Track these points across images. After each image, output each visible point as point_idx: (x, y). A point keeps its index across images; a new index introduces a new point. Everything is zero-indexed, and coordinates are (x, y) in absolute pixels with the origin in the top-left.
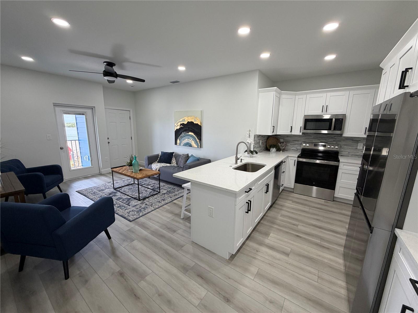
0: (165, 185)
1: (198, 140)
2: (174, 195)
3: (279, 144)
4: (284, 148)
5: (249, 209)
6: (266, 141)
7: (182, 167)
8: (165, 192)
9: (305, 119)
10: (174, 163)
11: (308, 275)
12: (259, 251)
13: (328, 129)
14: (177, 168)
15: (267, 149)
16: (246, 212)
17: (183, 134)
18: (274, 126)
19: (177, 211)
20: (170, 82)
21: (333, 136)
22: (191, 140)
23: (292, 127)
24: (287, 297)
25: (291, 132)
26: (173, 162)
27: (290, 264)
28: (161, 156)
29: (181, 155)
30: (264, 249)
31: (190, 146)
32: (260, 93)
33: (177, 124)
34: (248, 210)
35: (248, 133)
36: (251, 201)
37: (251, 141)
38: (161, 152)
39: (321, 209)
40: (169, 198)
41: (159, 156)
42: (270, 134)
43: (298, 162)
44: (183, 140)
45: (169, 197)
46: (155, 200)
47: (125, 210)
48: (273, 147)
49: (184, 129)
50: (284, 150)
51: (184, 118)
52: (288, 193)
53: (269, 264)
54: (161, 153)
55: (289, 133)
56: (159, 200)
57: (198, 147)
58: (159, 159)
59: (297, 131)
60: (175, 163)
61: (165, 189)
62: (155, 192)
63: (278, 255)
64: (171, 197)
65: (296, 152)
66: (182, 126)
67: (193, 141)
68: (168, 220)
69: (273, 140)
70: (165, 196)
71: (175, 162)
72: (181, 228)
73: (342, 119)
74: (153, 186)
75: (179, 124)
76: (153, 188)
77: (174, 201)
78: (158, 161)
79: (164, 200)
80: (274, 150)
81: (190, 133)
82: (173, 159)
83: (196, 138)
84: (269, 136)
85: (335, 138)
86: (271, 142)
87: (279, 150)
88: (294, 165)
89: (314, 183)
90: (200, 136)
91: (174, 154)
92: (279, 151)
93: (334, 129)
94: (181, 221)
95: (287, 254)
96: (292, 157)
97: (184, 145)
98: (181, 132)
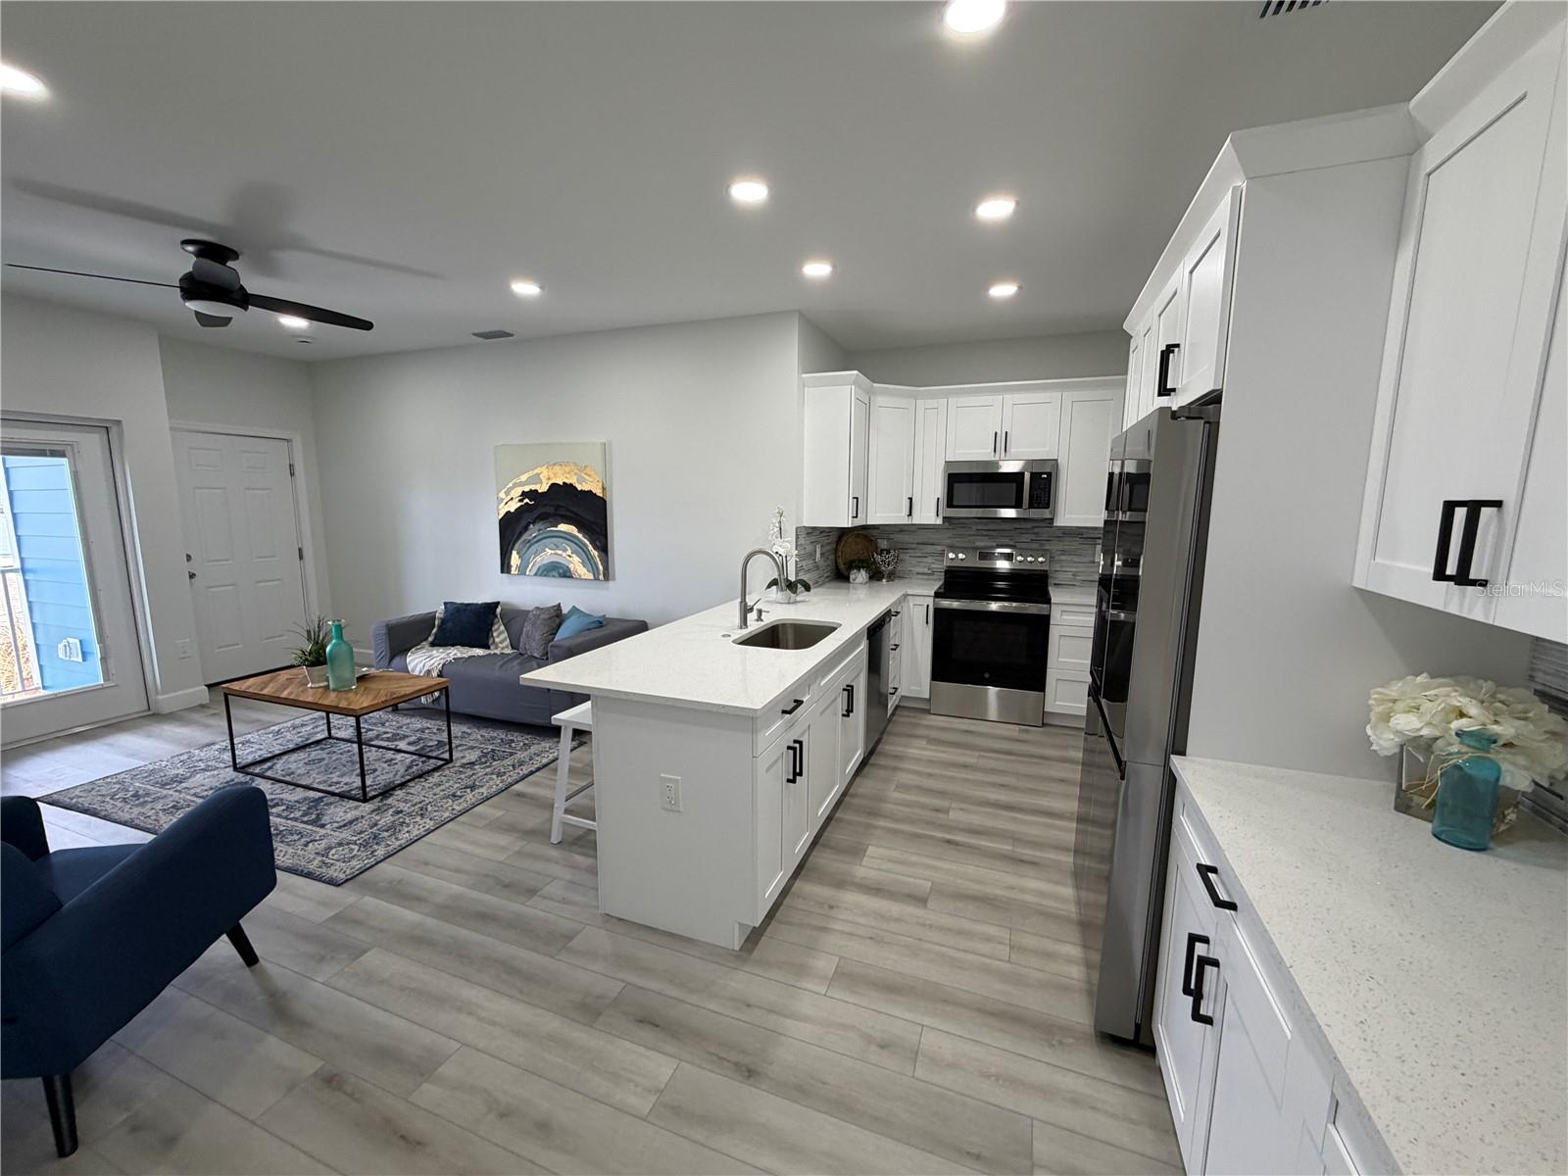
0: (469, 731)
1: (595, 553)
2: (514, 766)
3: (875, 555)
4: (891, 568)
5: (798, 771)
6: (836, 550)
7: (535, 655)
8: (472, 756)
9: (949, 474)
10: (501, 642)
11: (985, 948)
12: (838, 907)
13: (1013, 504)
14: (518, 661)
15: (840, 575)
16: (789, 781)
17: (533, 532)
18: (857, 498)
19: (533, 819)
20: (474, 334)
21: (1029, 525)
22: (569, 552)
23: (911, 499)
24: (927, 1021)
25: (910, 514)
26: (497, 640)
27: (931, 926)
28: (443, 621)
29: (529, 612)
30: (850, 897)
31: (566, 574)
32: (806, 389)
33: (507, 493)
34: (795, 774)
35: (775, 521)
36: (801, 743)
37: (787, 547)
38: (445, 604)
39: (1009, 753)
40: (494, 777)
41: (437, 623)
42: (845, 522)
43: (938, 612)
44: (536, 554)
45: (492, 774)
46: (437, 790)
47: (306, 845)
48: (859, 568)
49: (536, 513)
50: (892, 576)
51: (536, 471)
52: (912, 714)
53: (871, 938)
54: (443, 607)
55: (905, 521)
56: (452, 791)
57: (596, 579)
58: (434, 631)
59: (928, 514)
60: (504, 645)
61: (472, 748)
62: (432, 761)
63: (894, 908)
64: (499, 775)
65: (928, 579)
66: (527, 500)
67: (574, 555)
68: (502, 858)
69: (857, 543)
70: (473, 774)
71: (505, 640)
72: (555, 878)
73: (1049, 474)
74: (420, 739)
75: (518, 491)
76: (418, 747)
77: (517, 787)
78: (430, 639)
79: (473, 788)
80: (860, 576)
81: (563, 527)
82: (496, 630)
83: (588, 543)
84: (843, 532)
85: (1036, 530)
86: (852, 549)
87: (876, 576)
88: (927, 623)
89: (987, 675)
90: (602, 538)
91: (499, 610)
92: (878, 580)
93: (1031, 506)
94: (554, 853)
95: (921, 900)
96: (916, 598)
97: (540, 572)
98: (523, 523)
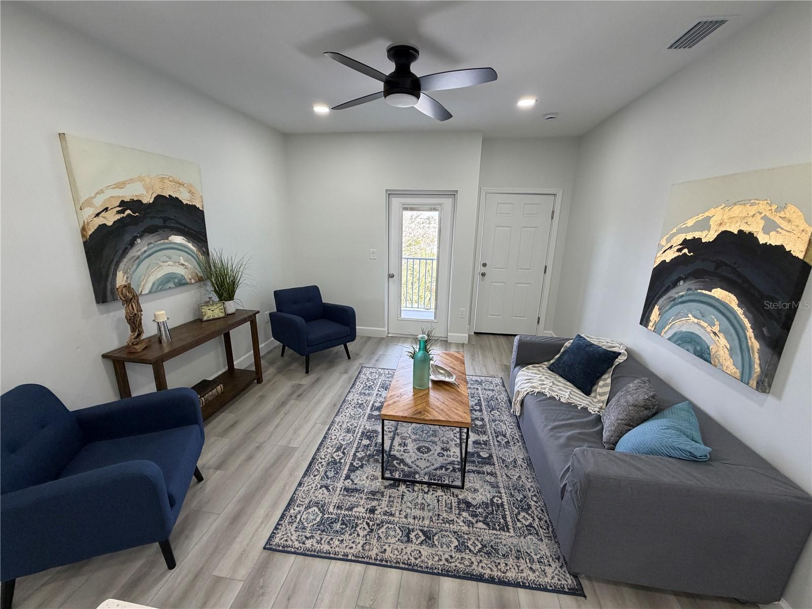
1: (755, 345)
17: (681, 290)
22: (716, 329)
26: (599, 390)
28: (565, 351)
31: (703, 354)
33: (668, 241)
41: (562, 350)
44: (678, 316)
51: (706, 214)
57: (743, 380)
58: (557, 356)
60: (602, 398)
66: (686, 251)
67: (721, 335)
75: (680, 238)
78: (551, 362)
81: (719, 293)
82: (604, 380)
83: (748, 325)
91: (618, 362)
97: (675, 339)
98: (674, 277)
